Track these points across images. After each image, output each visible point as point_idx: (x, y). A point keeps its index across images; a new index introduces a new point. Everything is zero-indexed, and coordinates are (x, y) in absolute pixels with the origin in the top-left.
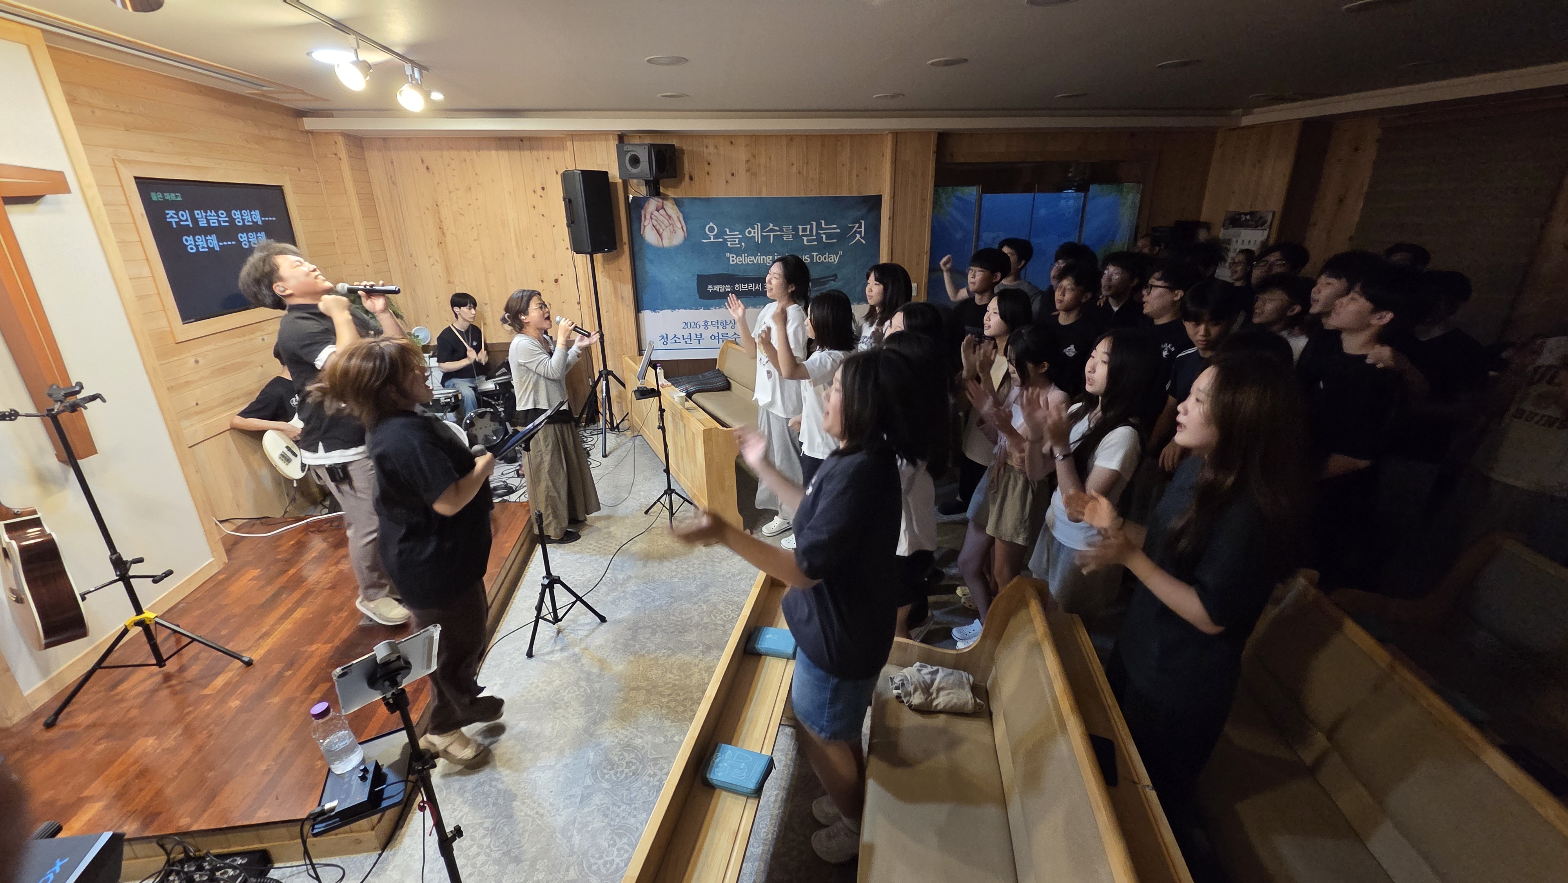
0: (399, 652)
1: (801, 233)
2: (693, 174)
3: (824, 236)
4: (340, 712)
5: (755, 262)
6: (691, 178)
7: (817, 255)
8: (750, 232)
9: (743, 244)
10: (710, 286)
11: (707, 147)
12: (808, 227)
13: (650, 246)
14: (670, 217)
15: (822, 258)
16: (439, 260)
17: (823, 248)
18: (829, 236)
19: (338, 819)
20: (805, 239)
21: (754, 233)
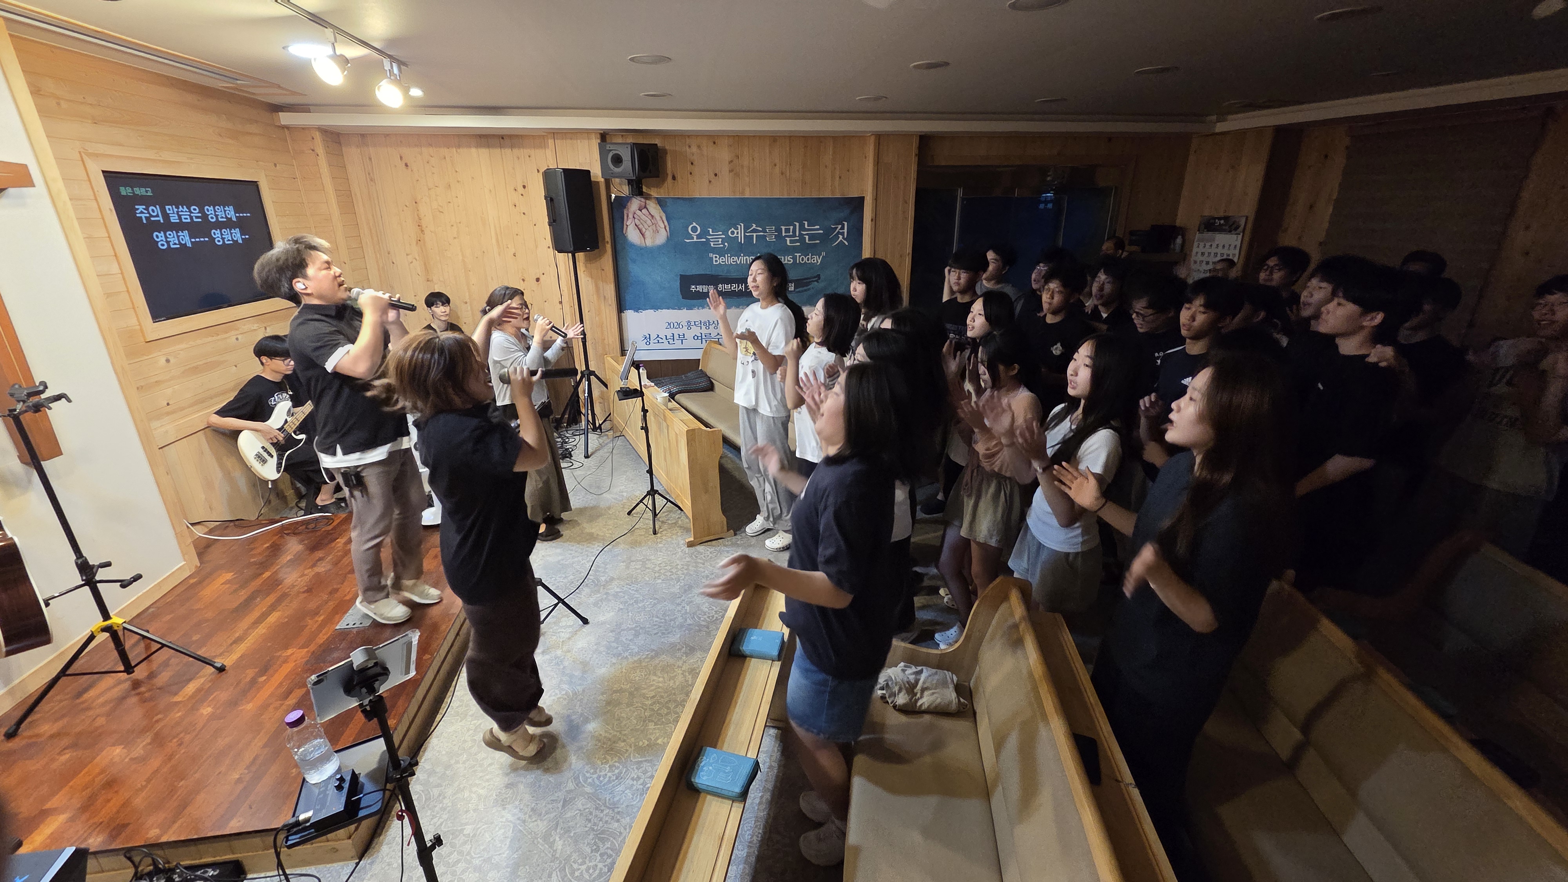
0: (376, 658)
1: (784, 234)
2: (675, 174)
3: (807, 237)
4: (315, 719)
5: (738, 263)
6: (674, 178)
7: (800, 256)
8: (733, 233)
9: (726, 244)
10: (693, 287)
11: (690, 147)
12: (791, 227)
13: (632, 245)
14: (652, 216)
15: (805, 259)
16: (417, 258)
17: (806, 249)
18: (812, 237)
19: (313, 830)
20: (788, 239)
21: (738, 233)
